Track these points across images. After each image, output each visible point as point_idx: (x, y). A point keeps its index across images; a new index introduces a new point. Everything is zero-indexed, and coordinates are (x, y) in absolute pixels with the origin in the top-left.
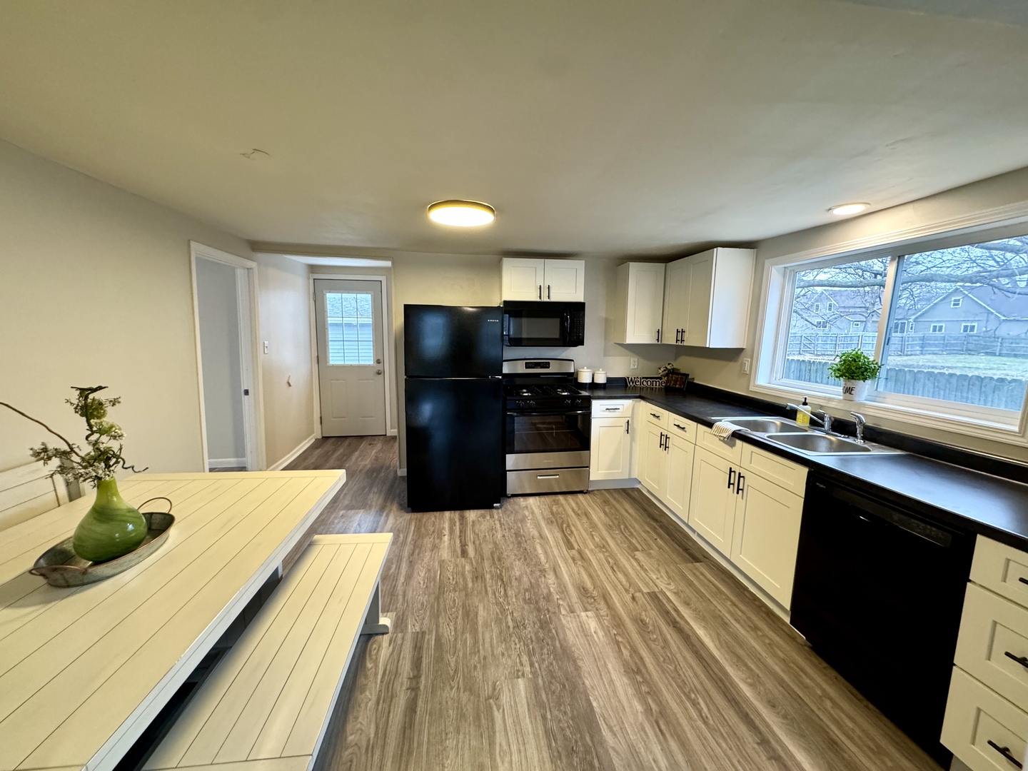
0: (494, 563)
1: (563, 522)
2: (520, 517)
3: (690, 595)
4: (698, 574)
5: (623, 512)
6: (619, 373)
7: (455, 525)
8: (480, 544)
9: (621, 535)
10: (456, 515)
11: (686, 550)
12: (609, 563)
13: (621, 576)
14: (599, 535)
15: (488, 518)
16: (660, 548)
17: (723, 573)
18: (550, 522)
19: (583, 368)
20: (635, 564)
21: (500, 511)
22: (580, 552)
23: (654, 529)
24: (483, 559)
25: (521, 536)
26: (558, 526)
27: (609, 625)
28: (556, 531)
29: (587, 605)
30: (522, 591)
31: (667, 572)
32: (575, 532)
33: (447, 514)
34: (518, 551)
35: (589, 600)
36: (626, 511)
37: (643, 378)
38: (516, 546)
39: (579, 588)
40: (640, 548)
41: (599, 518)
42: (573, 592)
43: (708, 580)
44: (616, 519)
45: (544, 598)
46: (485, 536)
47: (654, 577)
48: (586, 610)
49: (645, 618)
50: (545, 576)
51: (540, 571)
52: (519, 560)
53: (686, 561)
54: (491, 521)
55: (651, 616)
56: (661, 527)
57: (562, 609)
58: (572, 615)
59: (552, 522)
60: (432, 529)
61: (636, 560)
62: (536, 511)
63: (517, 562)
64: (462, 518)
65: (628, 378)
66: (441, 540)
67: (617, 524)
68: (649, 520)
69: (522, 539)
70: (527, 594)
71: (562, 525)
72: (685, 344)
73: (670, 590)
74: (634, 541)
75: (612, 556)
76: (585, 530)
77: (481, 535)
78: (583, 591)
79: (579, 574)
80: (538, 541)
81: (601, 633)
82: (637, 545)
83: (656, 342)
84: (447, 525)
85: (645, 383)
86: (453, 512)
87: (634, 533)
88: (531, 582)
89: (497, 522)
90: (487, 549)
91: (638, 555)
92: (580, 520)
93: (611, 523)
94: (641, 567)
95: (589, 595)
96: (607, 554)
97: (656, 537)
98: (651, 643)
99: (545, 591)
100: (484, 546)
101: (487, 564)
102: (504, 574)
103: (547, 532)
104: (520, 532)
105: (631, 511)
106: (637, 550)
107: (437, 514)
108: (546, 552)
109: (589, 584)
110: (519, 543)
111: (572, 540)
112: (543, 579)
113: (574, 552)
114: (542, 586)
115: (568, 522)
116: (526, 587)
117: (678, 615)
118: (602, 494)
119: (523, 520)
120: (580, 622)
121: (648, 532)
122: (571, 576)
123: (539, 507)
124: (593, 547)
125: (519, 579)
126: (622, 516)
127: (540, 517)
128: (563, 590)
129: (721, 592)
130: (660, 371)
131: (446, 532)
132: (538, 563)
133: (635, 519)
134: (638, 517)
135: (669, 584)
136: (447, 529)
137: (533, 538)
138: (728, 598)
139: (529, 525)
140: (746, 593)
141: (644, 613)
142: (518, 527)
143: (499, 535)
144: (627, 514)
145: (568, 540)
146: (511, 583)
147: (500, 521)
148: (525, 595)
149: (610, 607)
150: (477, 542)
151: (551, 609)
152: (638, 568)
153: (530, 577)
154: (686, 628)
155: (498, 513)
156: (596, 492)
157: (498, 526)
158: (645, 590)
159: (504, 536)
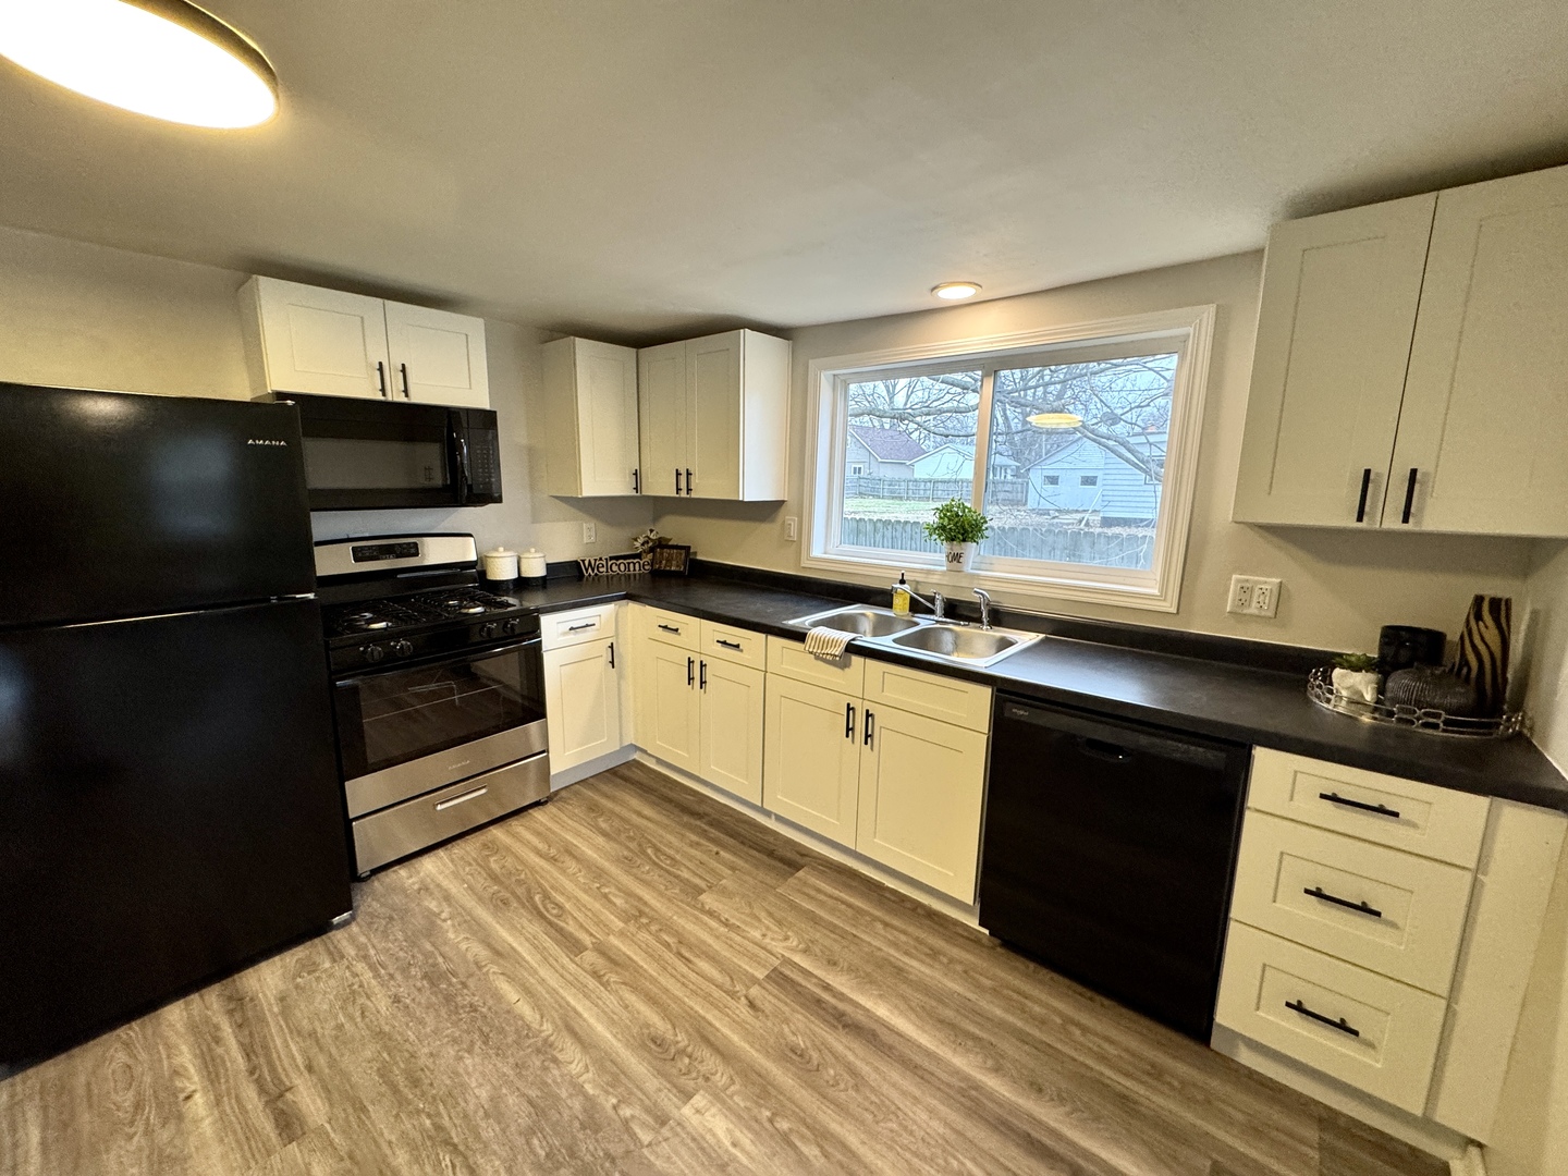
0: (402, 1101)
1: (529, 891)
2: (418, 922)
3: (827, 943)
4: (813, 893)
5: (635, 819)
6: (565, 553)
7: (217, 1040)
8: (333, 1063)
9: (657, 871)
10: (209, 1003)
11: (771, 854)
12: (667, 946)
13: (704, 965)
14: (619, 890)
15: (327, 965)
16: (733, 868)
17: (839, 872)
18: (499, 905)
19: (496, 550)
20: (713, 924)
21: (354, 928)
22: (602, 950)
23: (704, 834)
24: (364, 1109)
25: (442, 976)
26: (524, 906)
27: (748, 1104)
28: (525, 923)
29: (683, 1080)
30: (520, 1141)
31: (770, 914)
32: (568, 906)
33: (175, 1015)
34: (455, 1024)
35: (679, 1065)
36: (639, 814)
37: (611, 558)
38: (443, 1012)
39: (643, 1046)
40: (703, 884)
41: (597, 849)
42: (637, 1065)
43: (831, 897)
44: (631, 839)
45: (583, 1127)
46: (340, 1027)
47: (757, 934)
48: (687, 1096)
49: (794, 1038)
50: (555, 1060)
51: (538, 1051)
52: (470, 1051)
53: (785, 876)
54: (339, 970)
55: (802, 1028)
56: (711, 824)
57: (637, 1130)
58: (665, 1131)
59: (505, 902)
60: (127, 1099)
61: (711, 913)
62: (454, 888)
63: (468, 1061)
64: (238, 1004)
65: (583, 561)
66: (180, 1117)
67: (638, 852)
68: (686, 818)
69: (450, 984)
70: (535, 1142)
71: (530, 899)
72: (694, 495)
73: (792, 950)
74: (685, 874)
75: (667, 927)
76: (585, 891)
77: (326, 1031)
78: (654, 1046)
79: (626, 1007)
80: (495, 969)
81: (746, 1139)
82: (697, 881)
83: (634, 493)
84: (186, 1057)
85: (615, 568)
86: (195, 997)
87: (678, 857)
88: (530, 1102)
89: (360, 967)
90: (361, 1069)
91: (708, 899)
92: (563, 871)
93: (626, 853)
94: (726, 924)
95: (673, 1050)
96: (654, 928)
97: (715, 849)
98: (831, 1092)
99: (577, 1104)
100: (347, 1062)
101: (380, 1117)
102: (446, 1122)
103: (504, 934)
104: (435, 965)
105: (648, 811)
106: (701, 891)
107: (133, 1031)
108: (528, 991)
109: (660, 1025)
110: (449, 999)
111: (571, 927)
112: (556, 1072)
113: (590, 957)
114: (564, 1094)
115: (540, 886)
116: (524, 1122)
117: (834, 996)
118: (577, 793)
119: (431, 929)
120: (694, 1139)
121: (698, 844)
122: (611, 1022)
123: (456, 875)
124: (621, 925)
125: (495, 1111)
126: (637, 827)
127: (470, 902)
128: (614, 1074)
129: (859, 911)
130: (638, 544)
131: (194, 1080)
132: (524, 1032)
133: (665, 827)
134: (666, 821)
135: (787, 938)
136: (192, 1070)
137: (480, 968)
138: (876, 919)
139: (451, 935)
140: (888, 895)
141: (786, 1030)
142: (427, 955)
143: (382, 1003)
144: (645, 822)
145: (560, 931)
146: (478, 1137)
147: (366, 958)
148: (532, 1151)
149: (725, 1054)
150: (321, 1061)
151: (616, 1149)
152: (723, 930)
153: (519, 1084)
154: (860, 1017)
155: (352, 939)
156: (563, 794)
157: (368, 975)
158: (760, 974)
159: (397, 1000)
